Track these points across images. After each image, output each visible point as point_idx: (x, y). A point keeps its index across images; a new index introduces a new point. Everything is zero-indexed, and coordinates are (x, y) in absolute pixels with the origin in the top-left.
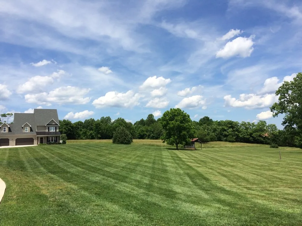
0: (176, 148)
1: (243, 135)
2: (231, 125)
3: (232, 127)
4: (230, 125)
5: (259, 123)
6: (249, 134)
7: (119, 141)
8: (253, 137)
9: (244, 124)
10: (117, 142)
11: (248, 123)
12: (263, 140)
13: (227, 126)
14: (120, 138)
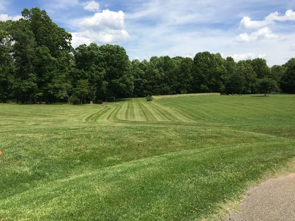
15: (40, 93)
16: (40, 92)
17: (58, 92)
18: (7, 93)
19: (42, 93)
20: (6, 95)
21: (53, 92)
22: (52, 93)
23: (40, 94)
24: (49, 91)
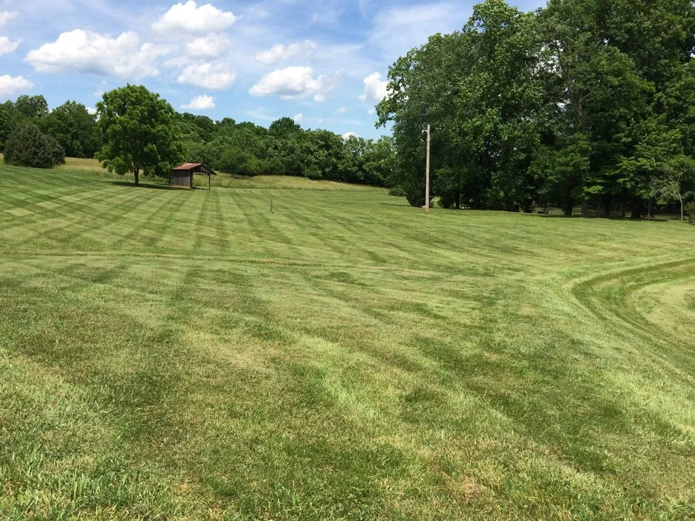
0: (134, 182)
1: (345, 165)
2: (327, 140)
3: (327, 147)
4: (323, 143)
5: (381, 141)
6: (357, 162)
7: (18, 158)
8: (364, 171)
9: (353, 141)
10: (14, 160)
11: (360, 138)
12: (383, 179)
13: (317, 143)
14: (20, 152)
15: (595, 187)
16: (596, 184)
17: (649, 180)
18: (532, 188)
19: (600, 188)
20: (532, 192)
21: (633, 183)
22: (629, 186)
23: (594, 189)
24: (621, 180)
